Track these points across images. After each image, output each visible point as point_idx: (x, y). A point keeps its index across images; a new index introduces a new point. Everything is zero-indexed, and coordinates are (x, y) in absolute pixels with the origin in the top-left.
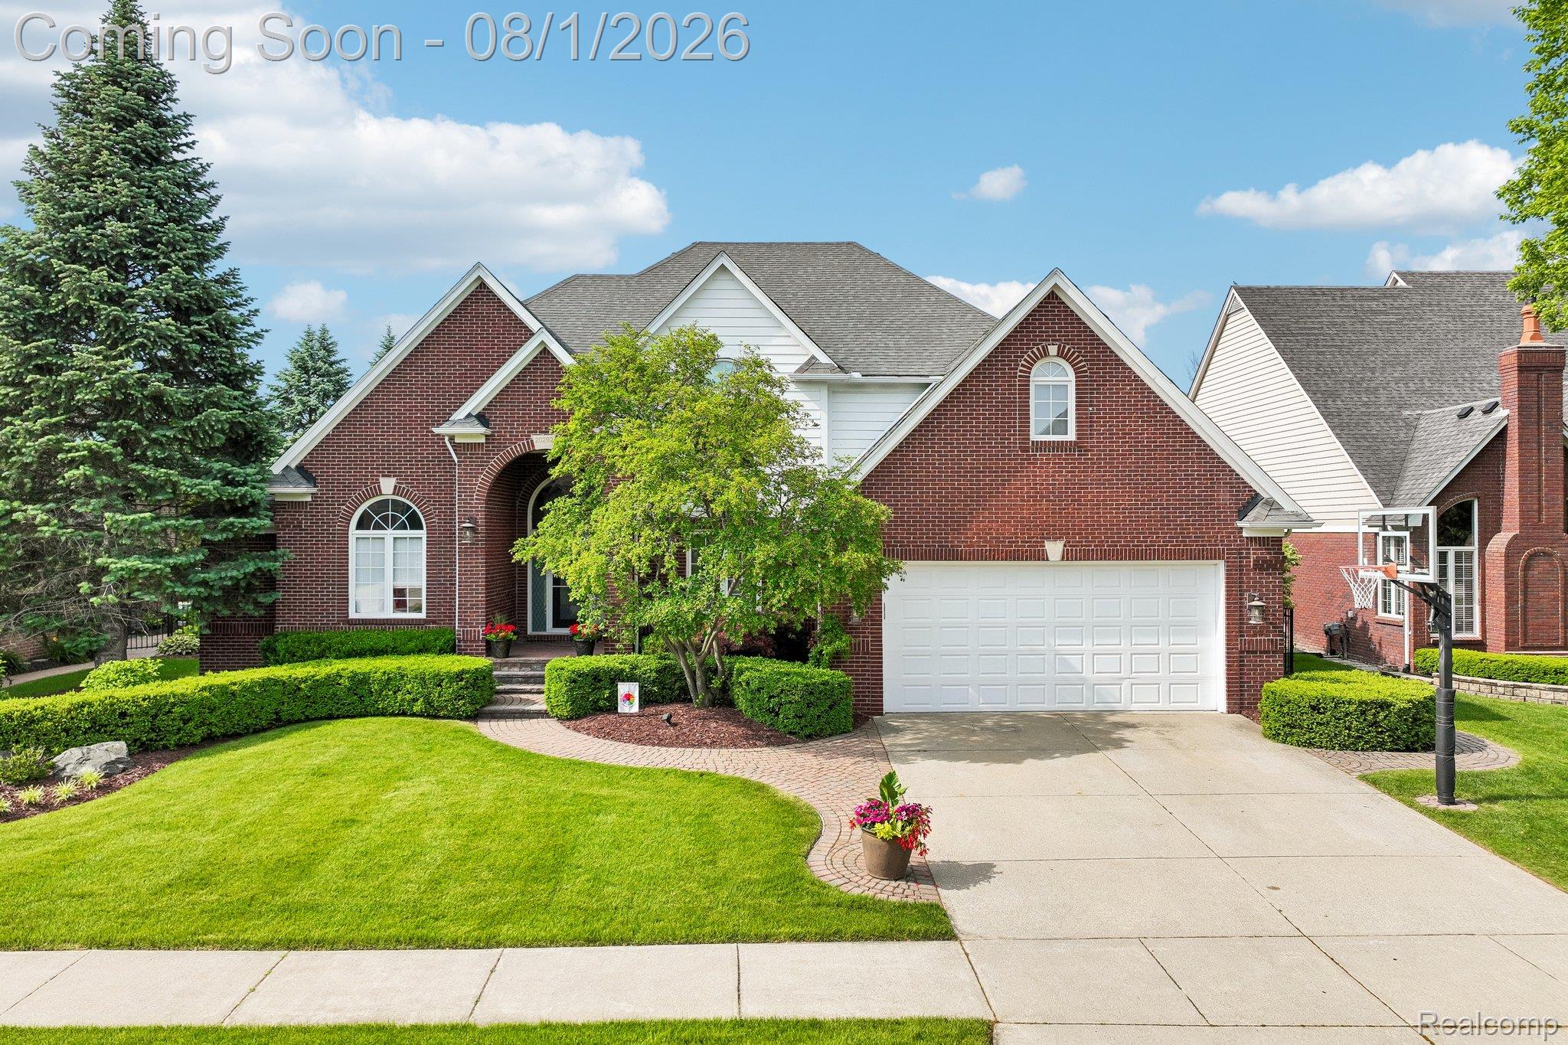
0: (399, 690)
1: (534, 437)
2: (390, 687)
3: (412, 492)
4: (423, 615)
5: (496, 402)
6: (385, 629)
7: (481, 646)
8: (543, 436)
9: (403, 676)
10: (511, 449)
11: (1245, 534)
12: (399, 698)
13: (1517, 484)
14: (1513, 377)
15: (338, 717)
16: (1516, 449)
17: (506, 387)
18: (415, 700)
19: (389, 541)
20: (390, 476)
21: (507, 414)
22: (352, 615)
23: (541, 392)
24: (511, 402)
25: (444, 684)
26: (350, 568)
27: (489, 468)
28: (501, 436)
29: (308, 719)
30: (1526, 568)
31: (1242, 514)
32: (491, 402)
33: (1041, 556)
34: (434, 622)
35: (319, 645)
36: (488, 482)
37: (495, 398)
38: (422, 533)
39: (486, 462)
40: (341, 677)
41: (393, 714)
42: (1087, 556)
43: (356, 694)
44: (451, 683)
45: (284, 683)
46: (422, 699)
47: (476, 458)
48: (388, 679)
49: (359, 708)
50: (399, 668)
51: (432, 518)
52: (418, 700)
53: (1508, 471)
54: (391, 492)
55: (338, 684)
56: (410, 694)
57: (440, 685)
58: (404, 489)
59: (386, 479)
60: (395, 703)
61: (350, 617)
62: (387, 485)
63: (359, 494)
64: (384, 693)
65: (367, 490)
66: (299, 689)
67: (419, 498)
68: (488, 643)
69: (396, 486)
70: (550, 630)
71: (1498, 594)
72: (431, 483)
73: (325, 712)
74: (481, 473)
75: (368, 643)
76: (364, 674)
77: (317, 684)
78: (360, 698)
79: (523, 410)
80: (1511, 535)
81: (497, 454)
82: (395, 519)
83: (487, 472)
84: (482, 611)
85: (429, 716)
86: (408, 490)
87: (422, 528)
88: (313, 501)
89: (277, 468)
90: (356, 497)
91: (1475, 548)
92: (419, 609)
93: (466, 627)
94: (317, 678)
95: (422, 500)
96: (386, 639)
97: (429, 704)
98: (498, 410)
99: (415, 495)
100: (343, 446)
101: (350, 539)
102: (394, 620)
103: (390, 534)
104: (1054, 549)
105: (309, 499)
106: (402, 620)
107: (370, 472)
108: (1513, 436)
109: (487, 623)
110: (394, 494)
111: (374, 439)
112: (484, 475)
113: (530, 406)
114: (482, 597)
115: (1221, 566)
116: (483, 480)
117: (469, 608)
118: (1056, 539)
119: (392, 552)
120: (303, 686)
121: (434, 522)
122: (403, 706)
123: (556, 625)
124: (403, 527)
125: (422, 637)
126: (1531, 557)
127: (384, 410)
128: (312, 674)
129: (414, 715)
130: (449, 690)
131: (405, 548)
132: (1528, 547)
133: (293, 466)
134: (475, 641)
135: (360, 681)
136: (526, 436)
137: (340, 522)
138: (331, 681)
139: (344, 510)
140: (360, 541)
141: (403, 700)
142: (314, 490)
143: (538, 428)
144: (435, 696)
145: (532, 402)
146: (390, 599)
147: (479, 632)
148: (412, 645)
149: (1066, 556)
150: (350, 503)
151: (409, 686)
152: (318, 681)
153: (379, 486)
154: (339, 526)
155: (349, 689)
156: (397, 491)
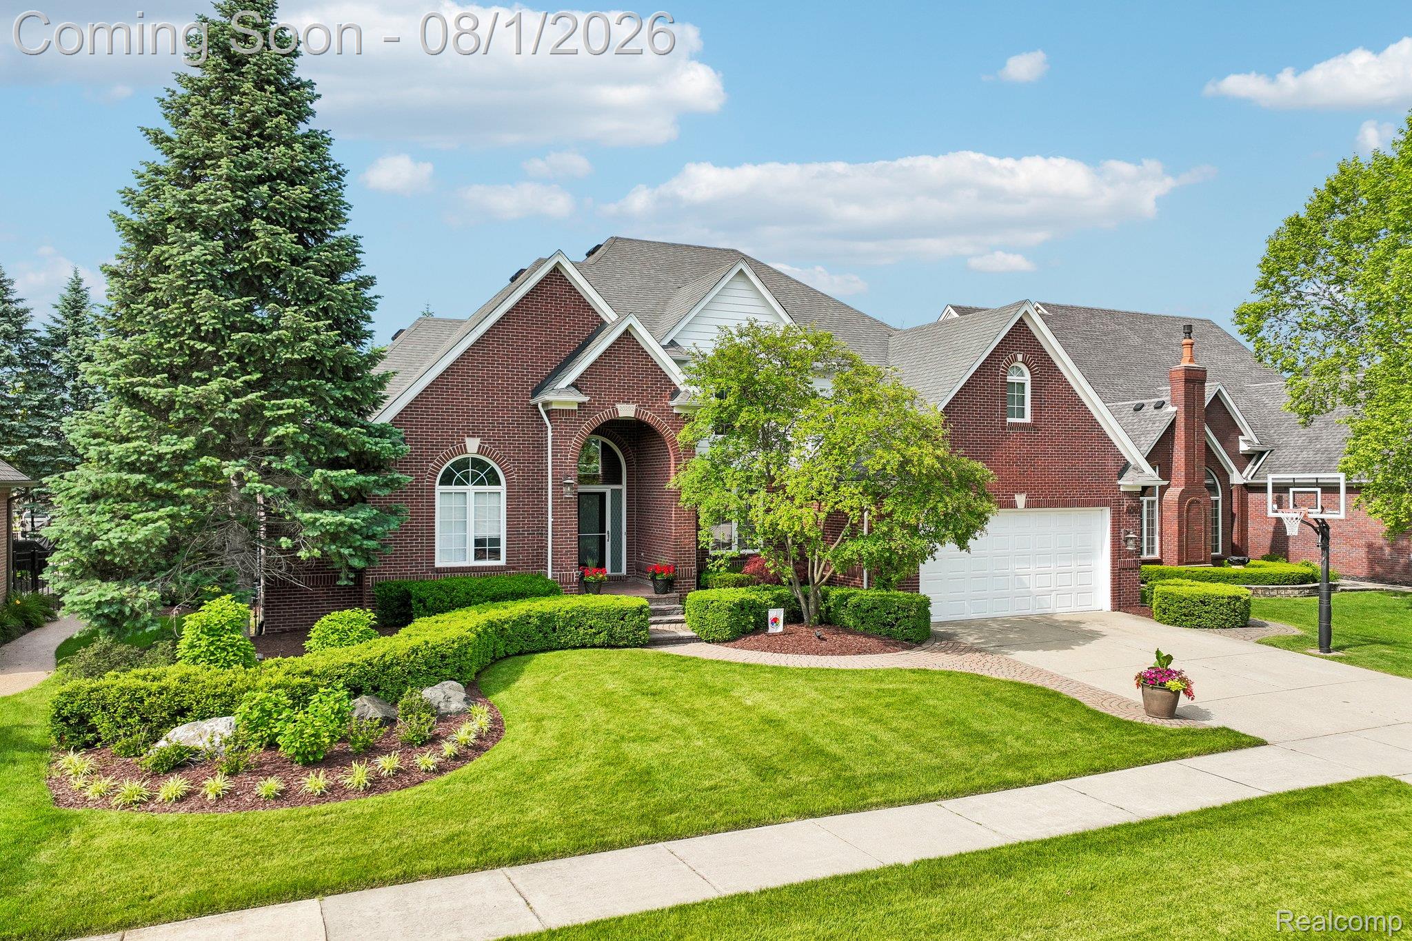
1: (618, 406)
2: (572, 623)
3: (494, 452)
4: (502, 562)
5: (587, 374)
7: (574, 587)
8: (625, 405)
9: (585, 613)
10: (599, 416)
11: (1122, 489)
13: (1183, 456)
14: (1181, 386)
16: (1183, 433)
18: (597, 633)
19: (472, 496)
20: (475, 436)
21: (597, 385)
22: (438, 564)
23: (624, 367)
24: (599, 375)
25: (626, 618)
26: (436, 521)
27: (581, 432)
28: (592, 404)
30: (1188, 511)
31: (1120, 476)
32: (582, 374)
33: (1012, 505)
34: (514, 568)
36: (579, 443)
37: (586, 371)
38: (502, 488)
39: (578, 426)
42: (1038, 505)
44: (633, 617)
46: (605, 633)
47: (570, 422)
48: (571, 617)
51: (510, 476)
52: (600, 633)
53: (1176, 447)
54: (475, 452)
58: (486, 448)
59: (471, 439)
60: (577, 637)
61: (437, 566)
62: (472, 445)
63: (446, 452)
65: (453, 448)
67: (500, 457)
69: (480, 446)
71: (1173, 527)
72: (511, 443)
74: (574, 436)
78: (544, 634)
79: (609, 382)
80: (1180, 489)
81: (588, 420)
82: (475, 476)
83: (579, 435)
84: (575, 557)
86: (490, 450)
87: (498, 483)
90: (443, 455)
91: (1156, 498)
92: (498, 557)
93: (561, 571)
95: (502, 459)
98: (589, 381)
99: (497, 453)
100: (430, 408)
101: (436, 494)
102: (475, 567)
103: (471, 489)
104: (1020, 499)
106: (481, 567)
107: (457, 433)
108: (1181, 424)
110: (478, 453)
111: (460, 402)
112: (577, 438)
113: (615, 379)
114: (575, 544)
115: (1107, 512)
116: (575, 443)
117: (563, 555)
118: (1022, 492)
119: (473, 505)
121: (513, 479)
122: (585, 639)
124: (481, 482)
126: (1191, 503)
131: (490, 502)
132: (1188, 498)
134: (569, 583)
136: (612, 405)
137: (428, 478)
139: (432, 467)
140: (445, 496)
141: (585, 634)
143: (622, 398)
145: (617, 376)
146: (471, 548)
147: (573, 575)
149: (1028, 505)
150: (437, 460)
151: (591, 622)
153: (464, 446)
154: (426, 481)
156: (481, 450)
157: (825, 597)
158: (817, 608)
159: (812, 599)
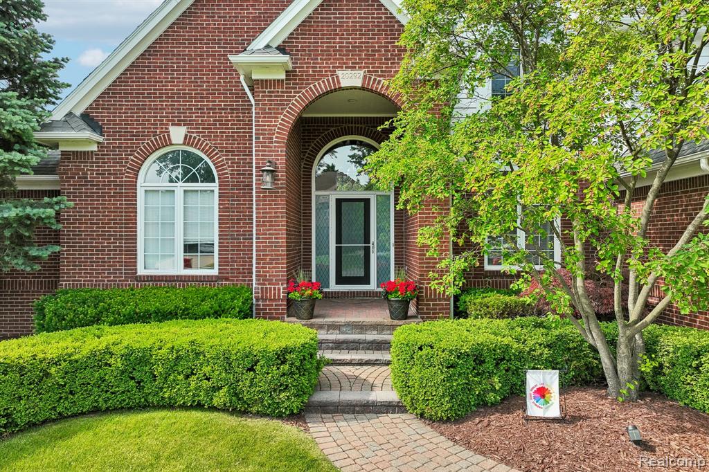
0: (192, 373)
1: (339, 73)
2: (180, 369)
3: (203, 142)
4: (215, 272)
5: (297, 34)
6: (174, 287)
7: (281, 305)
8: (349, 71)
9: (198, 354)
10: (315, 86)
12: (193, 385)
15: (108, 411)
17: (309, 17)
18: (216, 389)
19: (179, 194)
20: (180, 125)
21: (310, 47)
22: (141, 271)
23: (348, 22)
24: (313, 34)
25: (258, 368)
26: (138, 222)
27: (290, 108)
28: (304, 71)
29: (61, 417)
32: (292, 34)
34: (227, 279)
35: (96, 306)
36: (288, 122)
37: (296, 30)
38: (215, 186)
39: (286, 101)
40: (111, 354)
41: (184, 407)
43: (132, 378)
44: (269, 366)
45: (22, 368)
46: (225, 389)
47: (275, 96)
48: (177, 358)
49: (138, 397)
50: (193, 343)
51: (224, 169)
52: (220, 388)
54: (182, 143)
55: (106, 364)
56: (208, 379)
57: (251, 369)
58: (195, 138)
59: (176, 128)
60: (187, 392)
61: (139, 273)
62: (177, 134)
63: (148, 144)
64: (171, 377)
65: (156, 139)
66: (47, 375)
67: (210, 147)
68: (290, 303)
69: (186, 136)
70: (333, 287)
72: (223, 132)
73: (88, 404)
74: (281, 113)
75: (153, 305)
76: (144, 350)
77: (74, 367)
78: (139, 383)
79: (327, 42)
81: (298, 92)
82: (186, 171)
83: (288, 112)
84: (283, 266)
85: (235, 412)
86: (199, 140)
87: (213, 181)
88: (99, 151)
89: (58, 114)
90: (144, 147)
92: (211, 266)
93: (265, 284)
94: (76, 357)
95: (214, 150)
96: (175, 300)
97: (236, 395)
98: (300, 43)
99: (207, 144)
100: (130, 93)
101: (138, 191)
102: (185, 276)
103: (180, 186)
105: (94, 148)
106: (193, 277)
107: (159, 121)
109: (288, 280)
110: (184, 144)
111: (163, 86)
112: (285, 116)
113: (335, 39)
114: (282, 251)
116: (283, 122)
117: (268, 263)
119: (182, 205)
120: (53, 370)
121: (227, 173)
122: (198, 396)
123: (338, 282)
124: (193, 179)
125: (216, 295)
127: (174, 55)
128: (69, 351)
129: (213, 409)
130: (266, 377)
131: (197, 202)
133: (78, 112)
134: (274, 300)
135: (138, 361)
136: (330, 71)
137: (128, 172)
138: (99, 360)
139: (132, 160)
140: (150, 195)
141: (198, 388)
142: (101, 139)
143: (344, 63)
144: (244, 385)
145: (338, 34)
146: (180, 255)
147: (279, 289)
148: (206, 306)
150: (138, 153)
151: (207, 369)
152: (76, 361)
153: (169, 136)
154: (126, 177)
155: (123, 372)
156: (187, 140)
157: (651, 348)
158: (634, 367)
159: (623, 350)
